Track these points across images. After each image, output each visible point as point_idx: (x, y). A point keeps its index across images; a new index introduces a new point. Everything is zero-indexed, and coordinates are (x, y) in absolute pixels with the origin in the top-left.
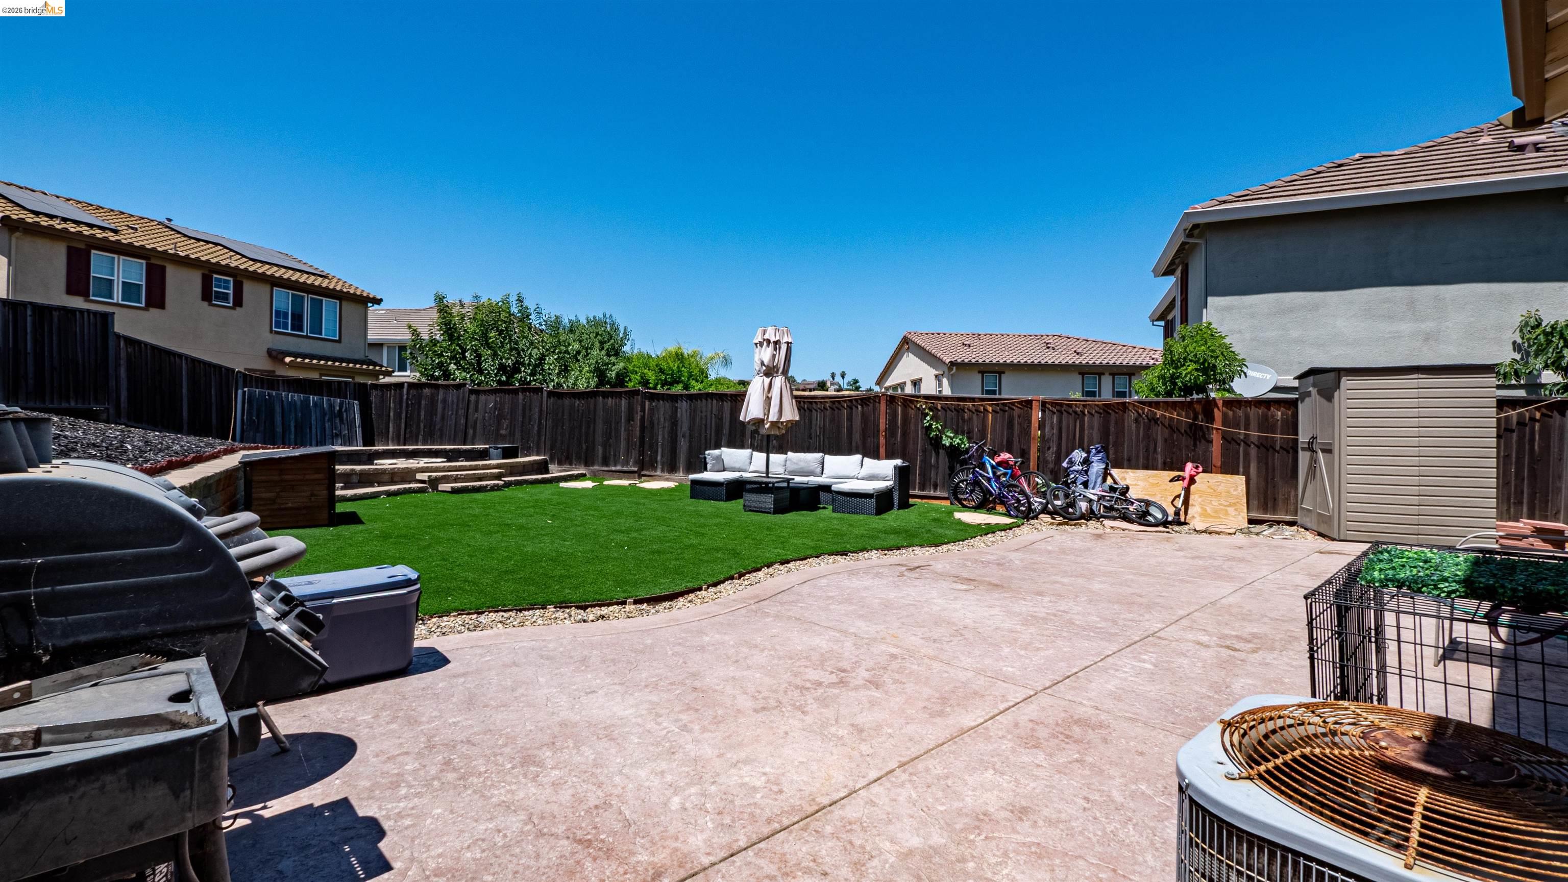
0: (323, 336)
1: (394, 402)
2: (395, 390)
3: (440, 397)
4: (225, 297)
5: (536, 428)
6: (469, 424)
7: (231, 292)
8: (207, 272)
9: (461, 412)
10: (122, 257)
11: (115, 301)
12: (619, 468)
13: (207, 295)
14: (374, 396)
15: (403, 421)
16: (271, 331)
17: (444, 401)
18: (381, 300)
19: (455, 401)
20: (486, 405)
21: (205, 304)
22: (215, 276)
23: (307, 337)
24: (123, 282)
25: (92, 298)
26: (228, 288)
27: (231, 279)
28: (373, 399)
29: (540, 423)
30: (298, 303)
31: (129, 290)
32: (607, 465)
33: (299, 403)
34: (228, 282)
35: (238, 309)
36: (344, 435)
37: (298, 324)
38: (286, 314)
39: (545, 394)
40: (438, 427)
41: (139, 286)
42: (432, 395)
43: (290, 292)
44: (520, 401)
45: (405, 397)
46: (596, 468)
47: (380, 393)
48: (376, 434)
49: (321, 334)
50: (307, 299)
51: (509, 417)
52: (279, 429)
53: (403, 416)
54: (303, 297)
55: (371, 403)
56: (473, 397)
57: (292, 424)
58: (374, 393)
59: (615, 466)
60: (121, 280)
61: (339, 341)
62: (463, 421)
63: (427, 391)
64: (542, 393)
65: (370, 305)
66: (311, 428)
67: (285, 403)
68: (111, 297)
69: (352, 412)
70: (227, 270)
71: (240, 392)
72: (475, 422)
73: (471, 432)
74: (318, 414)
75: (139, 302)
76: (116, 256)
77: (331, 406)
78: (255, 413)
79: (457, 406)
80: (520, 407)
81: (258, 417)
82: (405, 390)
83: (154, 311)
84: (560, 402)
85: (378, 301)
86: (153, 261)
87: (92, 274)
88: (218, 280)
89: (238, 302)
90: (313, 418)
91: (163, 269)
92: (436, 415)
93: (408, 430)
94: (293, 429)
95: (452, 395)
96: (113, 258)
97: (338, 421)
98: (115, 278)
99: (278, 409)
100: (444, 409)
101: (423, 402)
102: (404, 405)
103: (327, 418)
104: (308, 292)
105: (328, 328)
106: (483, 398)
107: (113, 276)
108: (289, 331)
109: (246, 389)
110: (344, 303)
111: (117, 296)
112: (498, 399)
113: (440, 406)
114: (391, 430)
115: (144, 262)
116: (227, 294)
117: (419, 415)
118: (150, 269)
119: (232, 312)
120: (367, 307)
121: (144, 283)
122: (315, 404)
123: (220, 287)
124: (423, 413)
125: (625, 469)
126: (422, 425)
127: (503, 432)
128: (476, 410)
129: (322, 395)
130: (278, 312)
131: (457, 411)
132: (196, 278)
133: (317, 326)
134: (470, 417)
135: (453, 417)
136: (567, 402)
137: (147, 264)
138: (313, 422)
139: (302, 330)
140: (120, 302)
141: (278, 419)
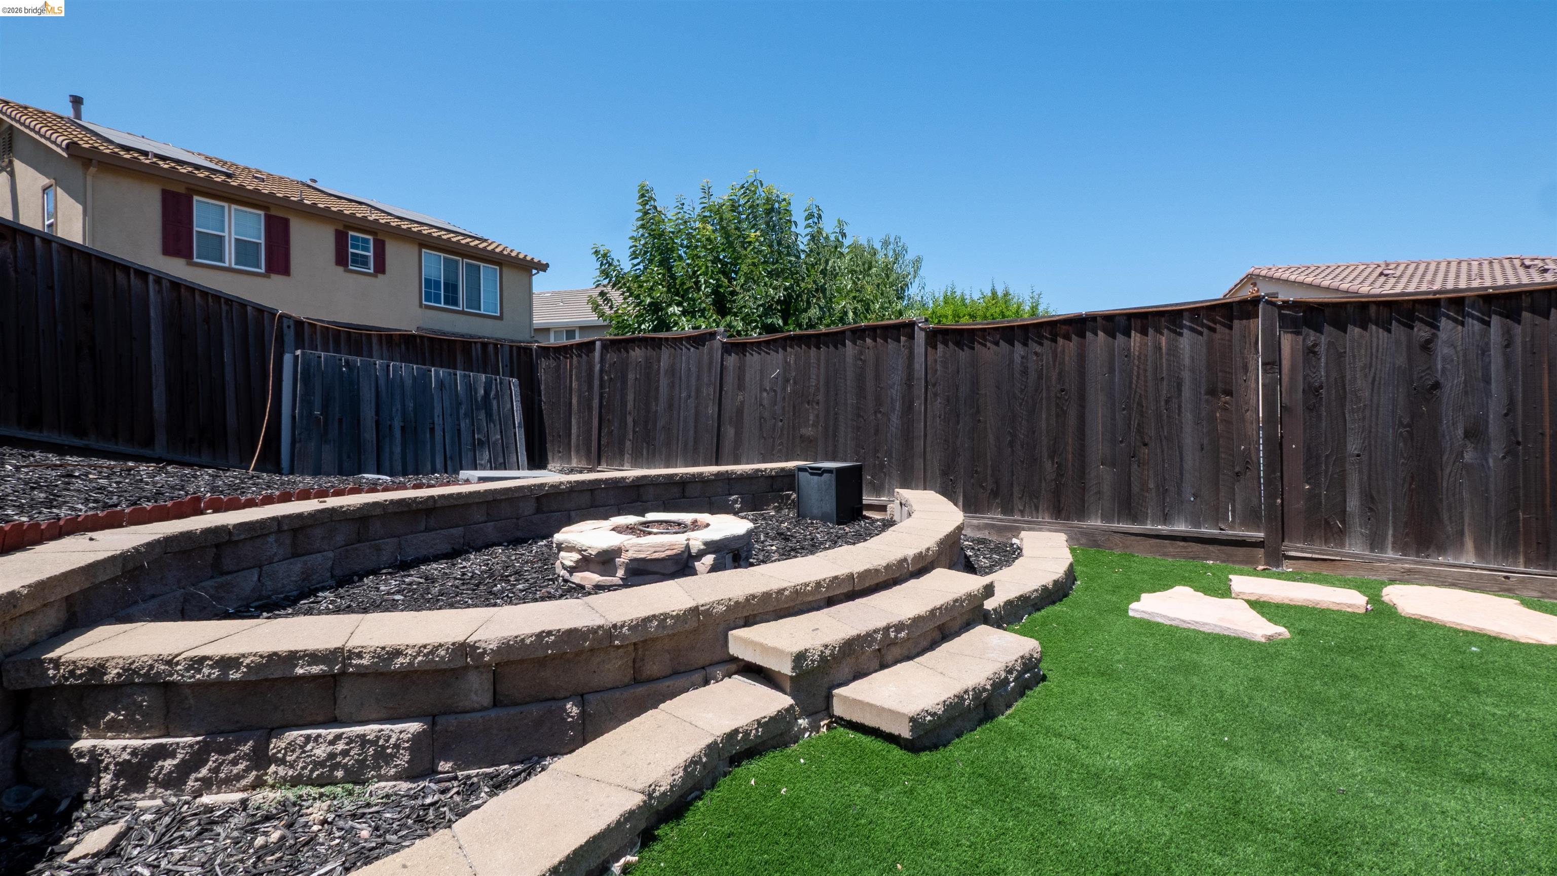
0: (482, 312)
1: (578, 379)
2: (580, 356)
3: (664, 363)
4: (364, 261)
5: (895, 419)
6: (726, 416)
7: (371, 254)
8: (341, 228)
9: (709, 392)
10: (234, 207)
11: (227, 265)
12: (1181, 527)
13: (342, 259)
14: (544, 366)
15: (595, 413)
16: (421, 305)
17: (672, 371)
18: (547, 265)
19: (694, 369)
20: (762, 373)
21: (341, 269)
22: (351, 233)
23: (463, 312)
24: (236, 240)
25: (195, 260)
26: (367, 249)
27: (370, 237)
28: (542, 375)
29: (908, 407)
30: (451, 267)
31: (244, 249)
32: (1134, 518)
33: (409, 382)
34: (367, 241)
35: (380, 276)
36: (495, 443)
37: (452, 299)
38: (438, 283)
39: (920, 337)
40: (661, 423)
41: (258, 244)
42: (648, 361)
43: (442, 255)
44: (849, 359)
45: (597, 368)
46: (1095, 523)
47: (553, 364)
48: (549, 438)
49: (480, 309)
50: (462, 264)
51: (821, 397)
52: (369, 435)
53: (596, 403)
54: (457, 262)
55: (539, 383)
56: (732, 360)
57: (397, 424)
58: (544, 363)
59: (1166, 518)
60: (233, 236)
61: (501, 318)
62: (712, 410)
63: (637, 354)
64: (911, 337)
65: (534, 271)
66: (432, 430)
67: (382, 382)
68: (222, 259)
69: (507, 398)
70: (364, 226)
71: (288, 358)
72: (740, 412)
73: (730, 432)
74: (447, 403)
75: (259, 267)
76: (226, 205)
77: (471, 388)
78: (317, 400)
79: (699, 378)
80: (850, 374)
81: (325, 408)
82: (597, 354)
83: (276, 278)
84: (964, 355)
85: (543, 267)
86: (273, 212)
87: (196, 229)
88: (354, 238)
89: (380, 268)
90: (437, 411)
91: (286, 222)
92: (657, 399)
93: (605, 431)
94: (398, 434)
95: (689, 356)
96: (223, 207)
97: (482, 416)
98: (226, 234)
99: (367, 394)
100: (672, 386)
101: (631, 376)
102: (596, 383)
103: (462, 411)
104: (463, 256)
105: (488, 302)
106: (754, 359)
107: (223, 231)
108: (442, 305)
109: (298, 352)
110: (505, 270)
111: (230, 258)
112: (791, 359)
113: (664, 382)
114: (574, 431)
115: (262, 213)
116: (366, 257)
117: (624, 403)
118: (270, 221)
119: (373, 279)
120: (531, 275)
121: (262, 241)
122: (441, 384)
123: (357, 248)
124: (630, 397)
125: (1208, 531)
126: (630, 420)
127: (808, 431)
128: (741, 386)
129: (455, 368)
130: (428, 281)
131: (698, 391)
132: (326, 237)
133: (474, 301)
134: (726, 402)
135: (692, 402)
136: (989, 353)
137: (265, 215)
138: (438, 420)
139: (456, 304)
140: (233, 266)
141: (368, 414)
